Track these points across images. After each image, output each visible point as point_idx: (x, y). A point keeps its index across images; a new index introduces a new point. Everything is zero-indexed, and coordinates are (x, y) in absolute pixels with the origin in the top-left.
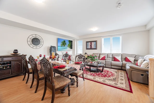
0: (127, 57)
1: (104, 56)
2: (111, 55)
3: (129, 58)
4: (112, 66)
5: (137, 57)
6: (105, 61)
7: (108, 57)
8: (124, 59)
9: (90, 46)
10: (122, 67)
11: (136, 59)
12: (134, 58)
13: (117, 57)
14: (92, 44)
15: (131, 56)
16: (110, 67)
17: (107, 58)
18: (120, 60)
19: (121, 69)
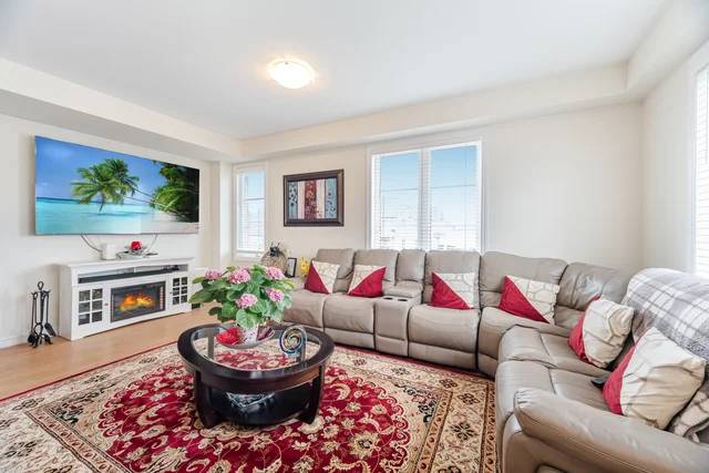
0: (512, 278)
1: (376, 268)
2: (422, 262)
3: (522, 284)
4: (412, 344)
5: (572, 277)
6: (374, 307)
7: (400, 275)
8: (496, 291)
9: (307, 202)
10: (477, 351)
11: (568, 293)
12: (557, 289)
13: (453, 276)
14: (314, 191)
15: (536, 268)
16: (402, 347)
17: (396, 280)
18: (469, 298)
19: (471, 364)
